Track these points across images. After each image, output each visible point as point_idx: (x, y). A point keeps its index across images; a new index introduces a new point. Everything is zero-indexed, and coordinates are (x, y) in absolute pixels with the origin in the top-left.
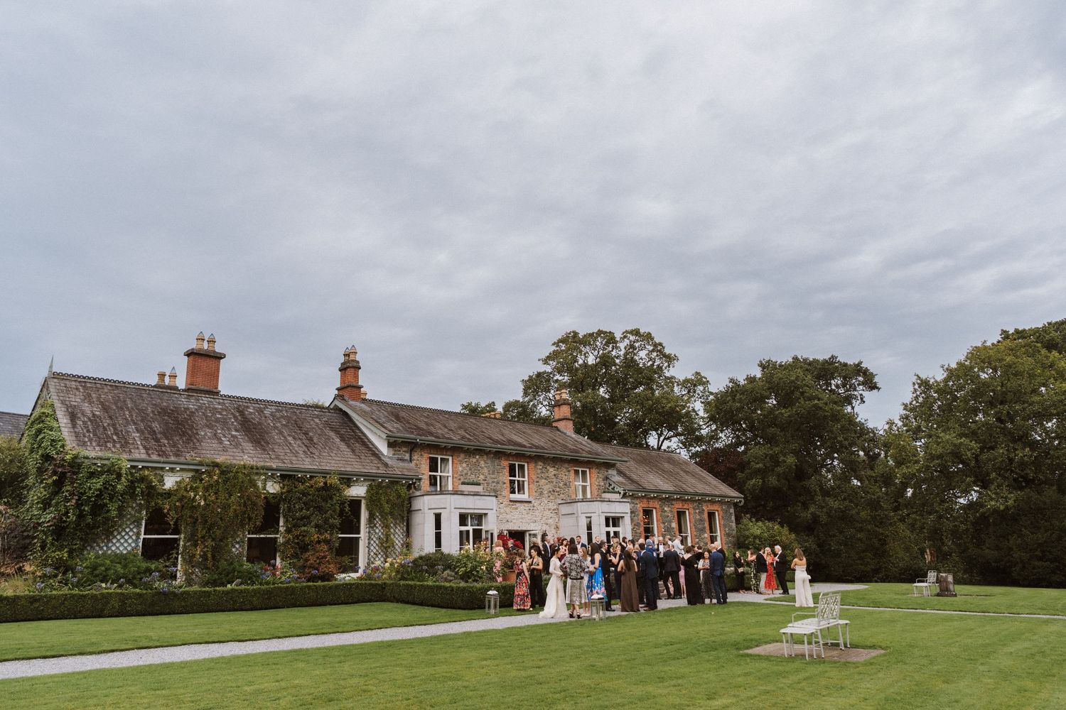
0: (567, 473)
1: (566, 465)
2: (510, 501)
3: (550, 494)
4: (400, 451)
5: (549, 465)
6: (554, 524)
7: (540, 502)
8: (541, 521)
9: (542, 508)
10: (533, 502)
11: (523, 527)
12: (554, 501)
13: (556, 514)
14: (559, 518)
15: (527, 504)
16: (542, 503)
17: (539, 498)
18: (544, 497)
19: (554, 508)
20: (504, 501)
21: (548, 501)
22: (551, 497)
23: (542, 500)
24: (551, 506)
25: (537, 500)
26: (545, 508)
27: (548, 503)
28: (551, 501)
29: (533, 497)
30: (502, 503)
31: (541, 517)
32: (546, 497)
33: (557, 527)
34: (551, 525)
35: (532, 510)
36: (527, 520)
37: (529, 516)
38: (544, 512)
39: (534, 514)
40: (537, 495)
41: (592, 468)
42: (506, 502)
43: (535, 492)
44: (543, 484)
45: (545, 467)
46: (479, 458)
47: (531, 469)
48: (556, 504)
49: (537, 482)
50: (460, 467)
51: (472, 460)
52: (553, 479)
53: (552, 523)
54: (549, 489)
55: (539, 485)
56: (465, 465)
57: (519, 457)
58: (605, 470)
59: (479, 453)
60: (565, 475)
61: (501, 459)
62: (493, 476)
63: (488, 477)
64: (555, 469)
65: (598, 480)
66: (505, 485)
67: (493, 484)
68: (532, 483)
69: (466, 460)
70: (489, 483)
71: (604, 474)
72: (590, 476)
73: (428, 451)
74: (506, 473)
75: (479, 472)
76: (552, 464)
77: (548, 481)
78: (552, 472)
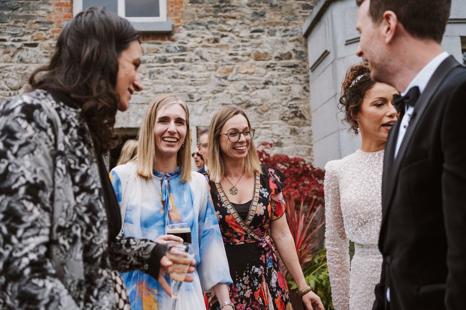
3: (265, 7)
6: (284, 103)
7: (214, 34)
8: (217, 95)
9: (222, 53)
10: (181, 35)
11: (129, 116)
12: (283, 28)
13: (289, 70)
14: (308, 82)
15: (153, 43)
16: (225, 39)
17: (210, 22)
18: (234, 18)
19: (285, 52)
20: (44, 35)
21: (253, 29)
22: (267, 15)
23: (225, 27)
24: (268, 46)
25: (203, 29)
26: (240, 52)
27: (255, 34)
28: (266, 30)
29: (182, 21)
30: (35, 45)
31: (219, 83)
32: (242, 18)
33: (295, 113)
34: (266, 108)
35: (176, 61)
36: (148, 97)
37: (160, 83)
38: (230, 67)
39: (183, 73)
40: (202, 12)
42: (50, 41)
43: (192, 1)
48: (294, 38)
53: (272, 101)
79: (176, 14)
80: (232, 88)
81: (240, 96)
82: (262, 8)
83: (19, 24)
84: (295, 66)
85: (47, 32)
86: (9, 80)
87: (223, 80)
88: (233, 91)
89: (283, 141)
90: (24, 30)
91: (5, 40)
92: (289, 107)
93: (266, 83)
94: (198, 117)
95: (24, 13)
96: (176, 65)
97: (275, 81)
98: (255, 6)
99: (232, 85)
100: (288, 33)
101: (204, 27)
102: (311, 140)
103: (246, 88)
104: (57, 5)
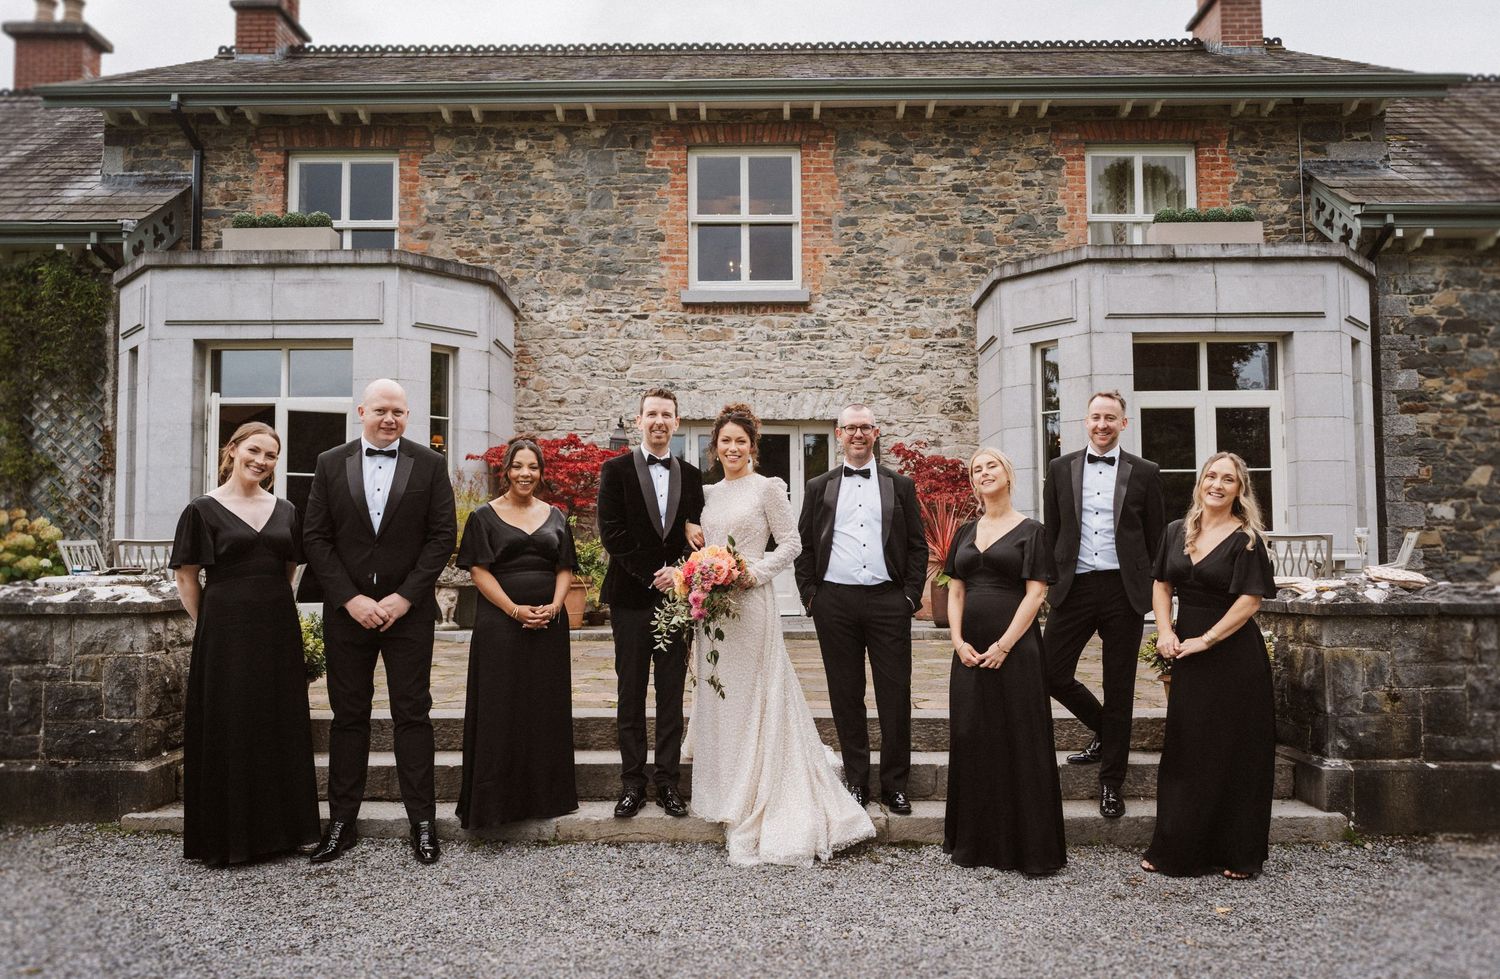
0: (1039, 175)
1: (1038, 141)
2: (687, 306)
3: (925, 270)
4: (157, 153)
5: (925, 146)
6: (945, 392)
7: (860, 304)
8: (862, 380)
9: (870, 329)
10: (820, 305)
12: (947, 297)
13: (954, 350)
14: (976, 366)
15: (785, 315)
16: (873, 310)
17: (855, 289)
18: (886, 284)
19: (948, 327)
20: (656, 305)
21: (909, 298)
22: (927, 280)
23: (874, 295)
24: (927, 320)
25: (847, 298)
26: (892, 328)
27: (912, 305)
28: (926, 300)
29: (821, 286)
30: (645, 317)
31: (866, 365)
32: (896, 284)
33: (958, 405)
34: (922, 398)
35: (813, 338)
36: (779, 381)
37: (794, 365)
38: (880, 346)
39: (821, 353)
40: (847, 277)
41: (1215, 142)
42: (663, 312)
43: (834, 263)
44: (886, 231)
45: (904, 156)
46: (531, 147)
47: (818, 170)
48: (960, 310)
49: (853, 222)
50: (432, 190)
51: (492, 158)
52: (946, 204)
53: (930, 390)
54: (921, 246)
55: (859, 236)
56: (453, 181)
57: (744, 128)
58: (1308, 143)
59: (531, 130)
60: (1026, 184)
61: (648, 145)
62: (598, 213)
63: (574, 220)
64: (964, 161)
65: (1247, 196)
66: (662, 247)
67: (599, 246)
68: (815, 228)
69: (462, 160)
70: (578, 242)
71: (1292, 163)
72: (1199, 180)
73: (277, 142)
74: (669, 197)
75: (525, 201)
76: (945, 142)
77: (918, 213)
78: (943, 175)
79: (814, 279)
80: (881, 373)
81: (890, 383)
82: (922, 272)
83: (626, 291)
84: (960, 346)
85: (660, 301)
86: (616, 360)
87: (870, 362)
88: (882, 376)
89: (941, 439)
90: (632, 298)
91: (610, 311)
92: (951, 397)
93: (924, 367)
95: (632, 278)
96: (813, 343)
97: (934, 365)
98: (912, 268)
99: (881, 369)
100: (953, 303)
101: (848, 296)
102: (977, 439)
103: (898, 373)
104: (671, 268)
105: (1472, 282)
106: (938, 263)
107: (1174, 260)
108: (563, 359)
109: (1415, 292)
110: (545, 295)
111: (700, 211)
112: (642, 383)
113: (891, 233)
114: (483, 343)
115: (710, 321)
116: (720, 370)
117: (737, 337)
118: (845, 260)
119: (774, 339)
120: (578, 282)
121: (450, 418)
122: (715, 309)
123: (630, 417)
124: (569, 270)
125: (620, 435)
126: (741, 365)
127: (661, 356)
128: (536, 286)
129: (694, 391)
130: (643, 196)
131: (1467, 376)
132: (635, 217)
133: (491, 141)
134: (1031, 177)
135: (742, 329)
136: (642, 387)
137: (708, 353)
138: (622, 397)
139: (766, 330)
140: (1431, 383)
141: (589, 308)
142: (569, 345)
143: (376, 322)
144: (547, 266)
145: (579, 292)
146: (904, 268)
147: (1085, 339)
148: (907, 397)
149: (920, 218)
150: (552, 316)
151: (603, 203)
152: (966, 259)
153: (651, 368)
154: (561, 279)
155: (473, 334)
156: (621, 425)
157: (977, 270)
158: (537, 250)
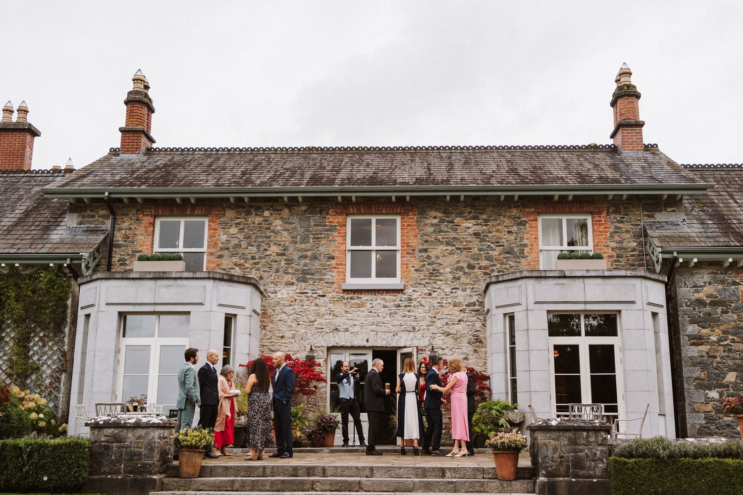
0: (515, 229)
1: (514, 212)
2: (345, 291)
3: (460, 273)
4: (93, 216)
5: (460, 214)
6: (470, 333)
7: (429, 290)
8: (429, 328)
9: (434, 302)
10: (409, 291)
11: (377, 339)
12: (471, 287)
13: (474, 313)
14: (485, 320)
15: (392, 296)
16: (435, 293)
17: (427, 283)
18: (441, 280)
19: (472, 302)
20: (330, 291)
21: (453, 287)
22: (461, 278)
23: (435, 286)
24: (462, 298)
25: (422, 287)
26: (444, 302)
27: (454, 291)
28: (461, 288)
29: (410, 282)
30: (324, 296)
31: (431, 320)
32: (446, 280)
33: (477, 340)
34: (459, 336)
35: (405, 306)
36: (389, 328)
37: (396, 320)
38: (438, 310)
39: (409, 314)
40: (423, 277)
41: (600, 213)
42: (333, 294)
43: (416, 270)
44: (441, 255)
45: (450, 219)
46: (272, 214)
47: (409, 225)
48: (477, 293)
49: (426, 250)
50: (224, 234)
51: (253, 220)
52: (470, 242)
53: (463, 332)
54: (458, 262)
55: (429, 257)
56: (234, 230)
57: (373, 206)
58: (646, 213)
59: (272, 206)
60: (509, 232)
61: (327, 214)
62: (303, 246)
63: (291, 249)
64: (479, 221)
65: (617, 238)
66: (333, 262)
67: (303, 262)
68: (407, 253)
69: (238, 221)
70: (292, 259)
71: (638, 223)
72: (594, 231)
73: (151, 211)
74: (337, 238)
75: (268, 240)
76: (470, 213)
77: (457, 246)
78: (469, 228)
79: (406, 278)
80: (439, 323)
81: (443, 329)
82: (459, 275)
83: (315, 284)
84: (478, 310)
85: (331, 288)
86: (310, 317)
87: (433, 318)
88: (439, 325)
89: (468, 356)
90: (318, 287)
91: (307, 293)
92: (473, 336)
93: (460, 321)
94: (417, 341)
95: (318, 277)
96: (406, 309)
97: (465, 320)
98: (454, 273)
99: (439, 322)
100: (474, 290)
101: (423, 286)
102: (486, 357)
103: (447, 324)
104: (337, 272)
105: (722, 282)
106: (467, 270)
107: (565, 277)
108: (284, 316)
109: (695, 286)
110: (276, 285)
111: (352, 245)
112: (322, 328)
113: (444, 256)
114: (248, 312)
115: (356, 298)
116: (360, 322)
117: (369, 306)
118: (421, 269)
119: (387, 307)
120: (292, 279)
121: (232, 347)
122: (358, 293)
123: (316, 345)
124: (288, 273)
125: (311, 354)
126: (371, 319)
127: (331, 315)
128: (272, 281)
129: (348, 333)
130: (324, 238)
131: (722, 327)
132: (320, 248)
133: (253, 211)
134: (512, 229)
135: (371, 302)
136: (322, 330)
137: (354, 313)
138: (312, 335)
139: (383, 302)
140: (704, 331)
141: (297, 291)
142: (287, 309)
143: (201, 304)
144: (277, 271)
145: (292, 284)
146: (450, 273)
147: (525, 313)
148: (452, 336)
149: (458, 249)
150: (279, 295)
151: (306, 241)
152: (480, 268)
153: (327, 321)
154: (284, 278)
155: (244, 308)
156: (311, 349)
157: (486, 274)
158: (273, 263)
